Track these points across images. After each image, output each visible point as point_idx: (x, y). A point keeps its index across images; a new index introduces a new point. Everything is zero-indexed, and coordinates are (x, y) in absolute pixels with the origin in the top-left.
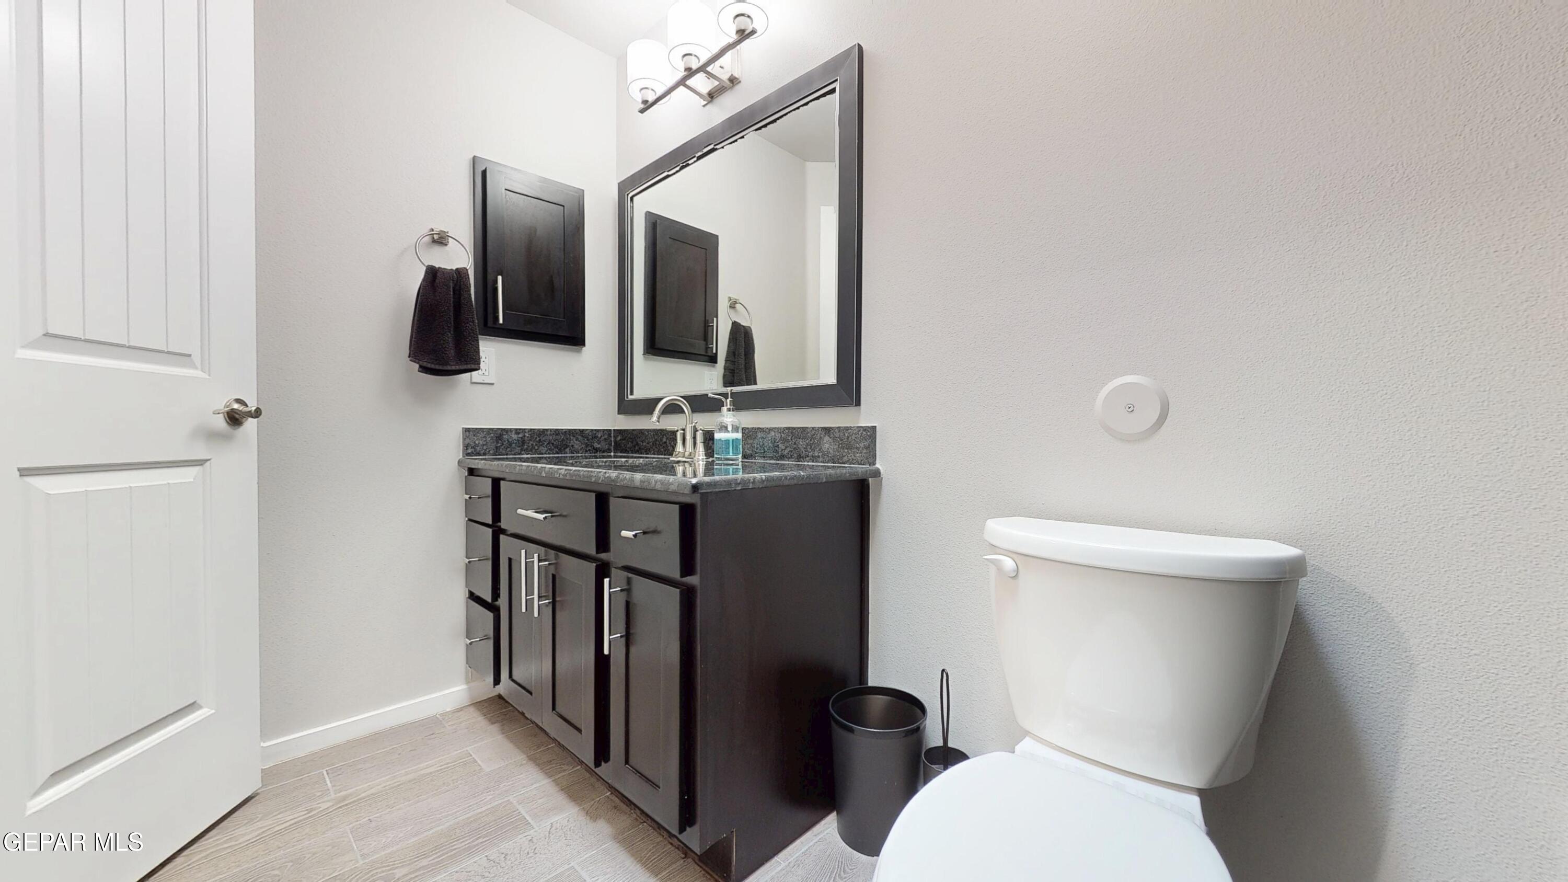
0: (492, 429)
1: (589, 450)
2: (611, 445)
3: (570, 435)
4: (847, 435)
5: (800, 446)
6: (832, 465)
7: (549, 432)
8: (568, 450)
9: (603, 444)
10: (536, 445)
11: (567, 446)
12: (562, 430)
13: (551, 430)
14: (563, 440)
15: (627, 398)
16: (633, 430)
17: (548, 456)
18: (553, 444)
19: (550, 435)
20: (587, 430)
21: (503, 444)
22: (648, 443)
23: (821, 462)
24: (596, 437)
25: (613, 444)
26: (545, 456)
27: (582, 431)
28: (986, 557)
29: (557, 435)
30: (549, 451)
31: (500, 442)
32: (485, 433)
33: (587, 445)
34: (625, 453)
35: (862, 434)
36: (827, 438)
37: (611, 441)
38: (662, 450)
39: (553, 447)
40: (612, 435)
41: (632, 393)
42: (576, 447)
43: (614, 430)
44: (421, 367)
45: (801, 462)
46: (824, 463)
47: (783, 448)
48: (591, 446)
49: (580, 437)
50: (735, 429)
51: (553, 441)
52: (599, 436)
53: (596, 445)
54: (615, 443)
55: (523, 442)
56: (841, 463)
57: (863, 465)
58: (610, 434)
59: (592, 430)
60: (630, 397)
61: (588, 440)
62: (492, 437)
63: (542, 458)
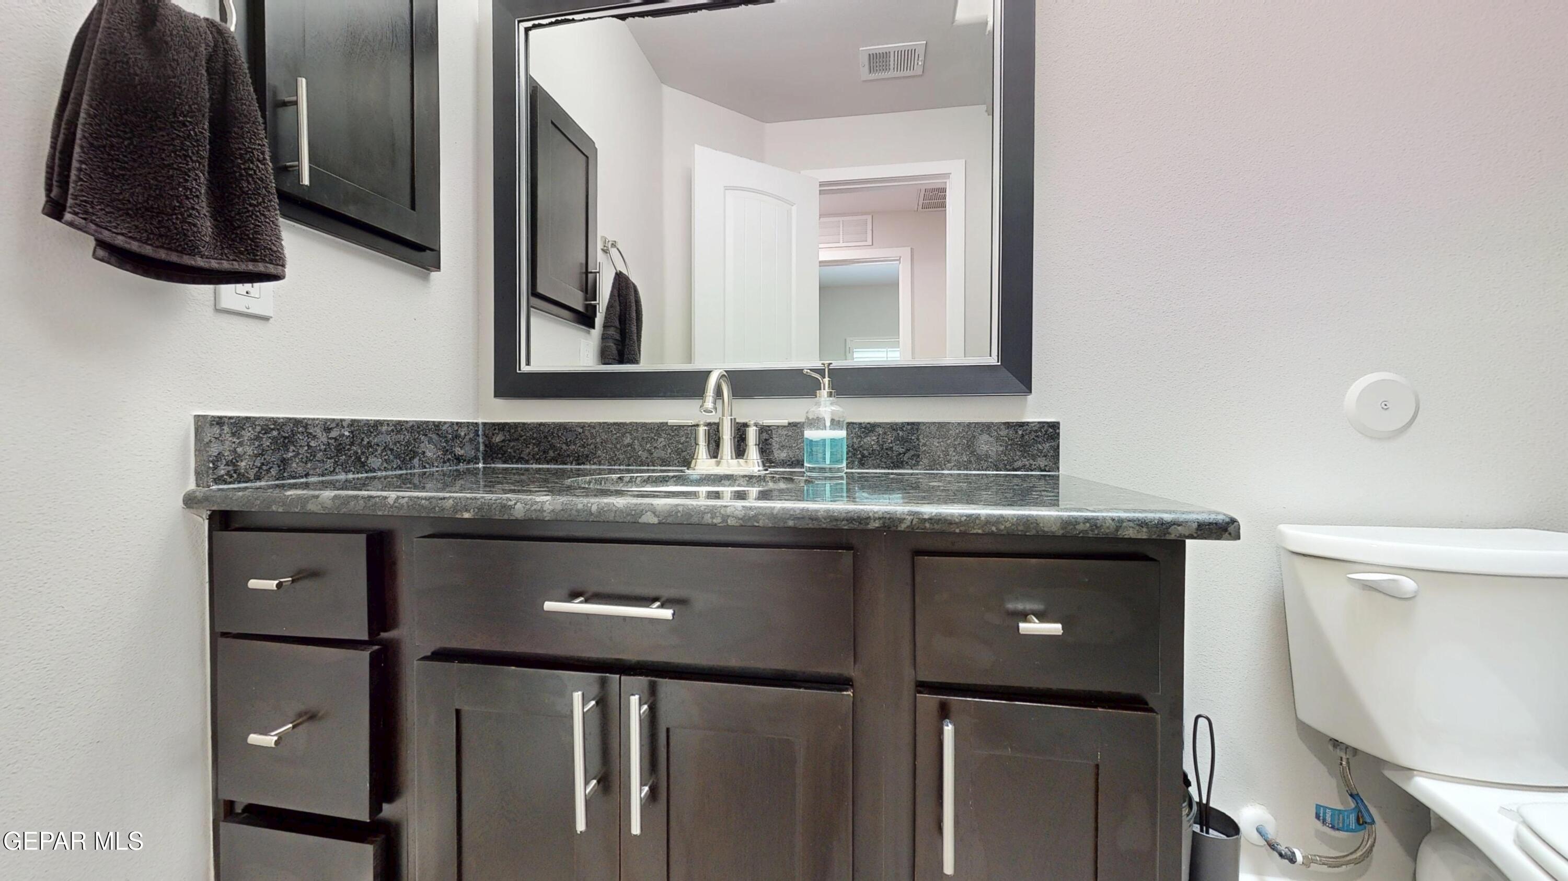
0: (274, 421)
1: (449, 460)
2: (478, 450)
3: (419, 433)
4: (1020, 432)
5: (934, 449)
6: (995, 472)
7: (384, 428)
8: (416, 461)
9: (468, 447)
10: (363, 453)
11: (415, 454)
12: (407, 422)
13: (388, 423)
14: (408, 443)
15: (520, 369)
16: (541, 424)
17: (384, 473)
18: (392, 450)
19: (388, 433)
20: (445, 423)
21: (298, 454)
22: (583, 446)
23: (975, 470)
24: (457, 437)
25: (482, 448)
26: (379, 474)
27: (437, 426)
28: (1350, 576)
29: (399, 432)
30: (385, 465)
31: (292, 448)
32: (258, 429)
33: (446, 452)
34: (517, 462)
35: (1046, 431)
36: (985, 437)
37: (478, 443)
38: (621, 457)
39: (391, 457)
40: (480, 433)
41: (528, 363)
42: (429, 454)
43: (485, 424)
44: (101, 243)
45: (937, 469)
46: (979, 470)
47: (902, 450)
48: (451, 453)
49: (434, 436)
50: (835, 424)
51: (391, 446)
52: (463, 434)
53: (459, 451)
54: (486, 446)
55: (340, 449)
56: (1009, 470)
57: (1049, 471)
58: (477, 431)
59: (452, 423)
60: (525, 368)
61: (447, 442)
62: (274, 437)
63: (375, 478)
